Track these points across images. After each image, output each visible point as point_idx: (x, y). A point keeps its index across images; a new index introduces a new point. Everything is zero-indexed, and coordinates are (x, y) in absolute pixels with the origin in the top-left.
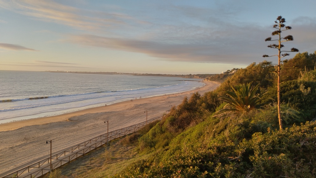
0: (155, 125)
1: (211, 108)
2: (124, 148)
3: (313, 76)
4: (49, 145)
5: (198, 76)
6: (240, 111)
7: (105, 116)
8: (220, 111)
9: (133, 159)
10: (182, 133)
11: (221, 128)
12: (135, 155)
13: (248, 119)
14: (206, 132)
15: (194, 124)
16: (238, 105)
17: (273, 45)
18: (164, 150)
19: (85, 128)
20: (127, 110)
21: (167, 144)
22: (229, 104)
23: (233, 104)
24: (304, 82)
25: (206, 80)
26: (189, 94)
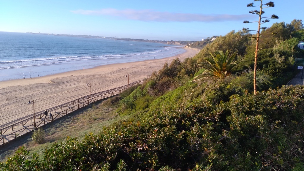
0: (137, 88)
1: (190, 73)
2: (106, 110)
3: (288, 45)
4: (32, 105)
5: (179, 42)
6: (217, 77)
7: (88, 79)
8: (198, 76)
9: (114, 120)
10: (161, 97)
11: (198, 92)
12: (116, 116)
13: (224, 84)
14: (184, 95)
15: (173, 88)
16: (216, 71)
17: (254, 11)
18: (144, 112)
19: (68, 89)
20: (109, 73)
21: (147, 106)
22: (207, 70)
23: (211, 70)
24: (279, 51)
25: (186, 46)
26: (170, 60)
